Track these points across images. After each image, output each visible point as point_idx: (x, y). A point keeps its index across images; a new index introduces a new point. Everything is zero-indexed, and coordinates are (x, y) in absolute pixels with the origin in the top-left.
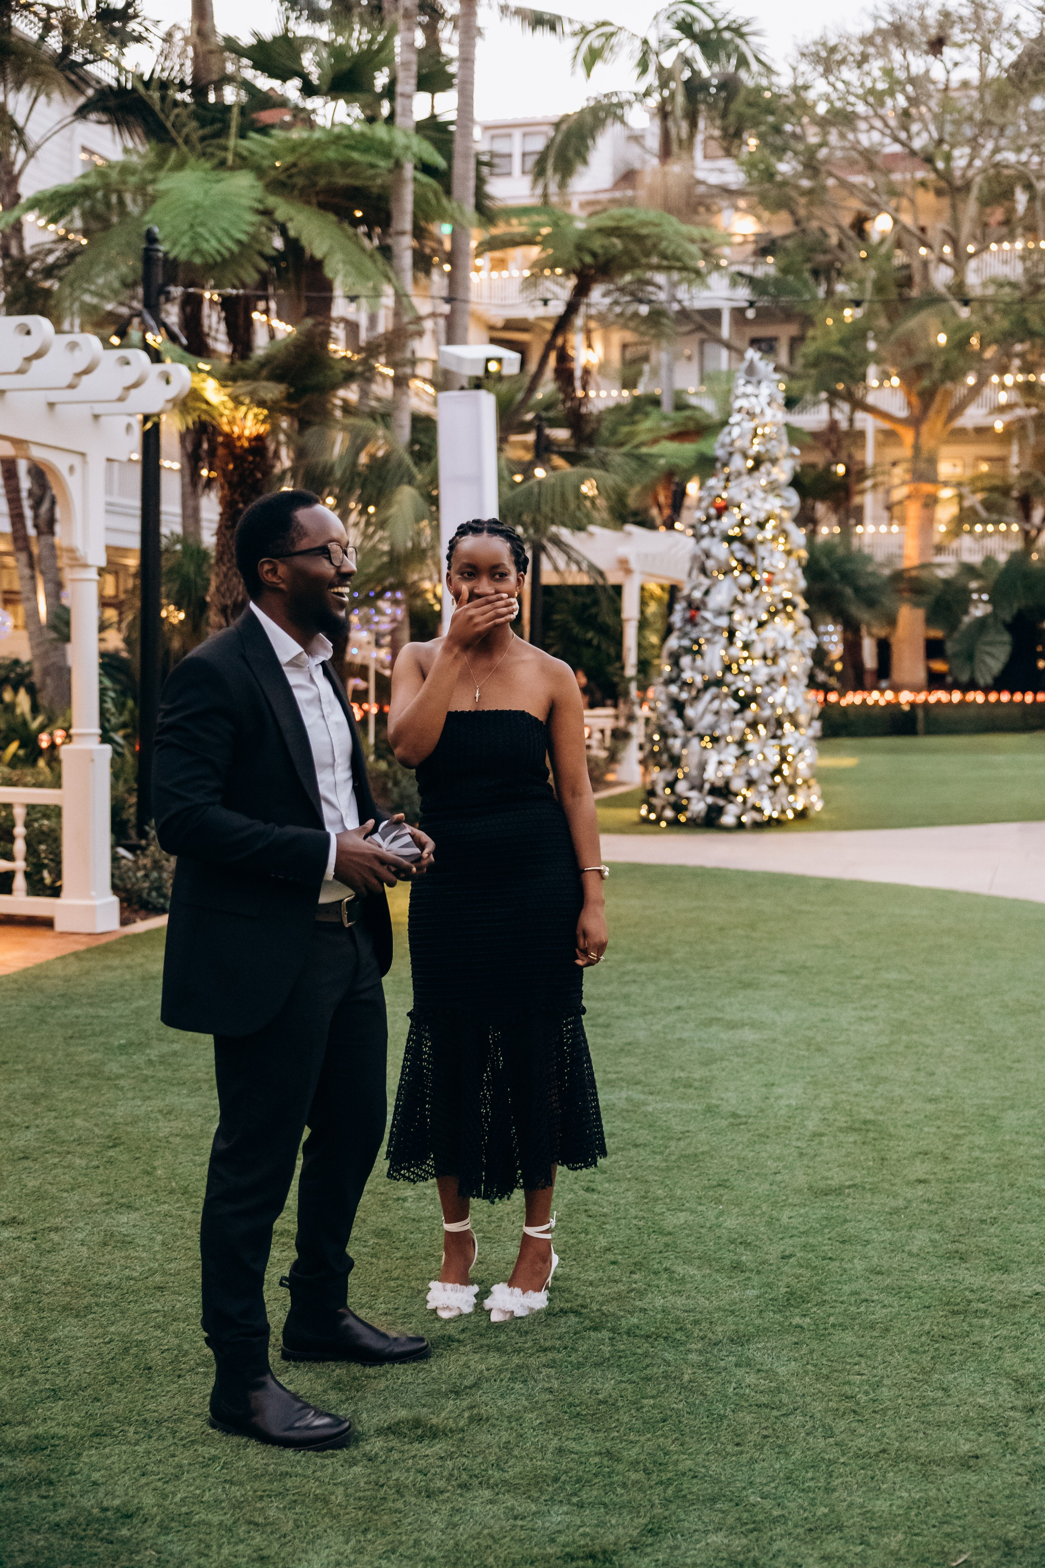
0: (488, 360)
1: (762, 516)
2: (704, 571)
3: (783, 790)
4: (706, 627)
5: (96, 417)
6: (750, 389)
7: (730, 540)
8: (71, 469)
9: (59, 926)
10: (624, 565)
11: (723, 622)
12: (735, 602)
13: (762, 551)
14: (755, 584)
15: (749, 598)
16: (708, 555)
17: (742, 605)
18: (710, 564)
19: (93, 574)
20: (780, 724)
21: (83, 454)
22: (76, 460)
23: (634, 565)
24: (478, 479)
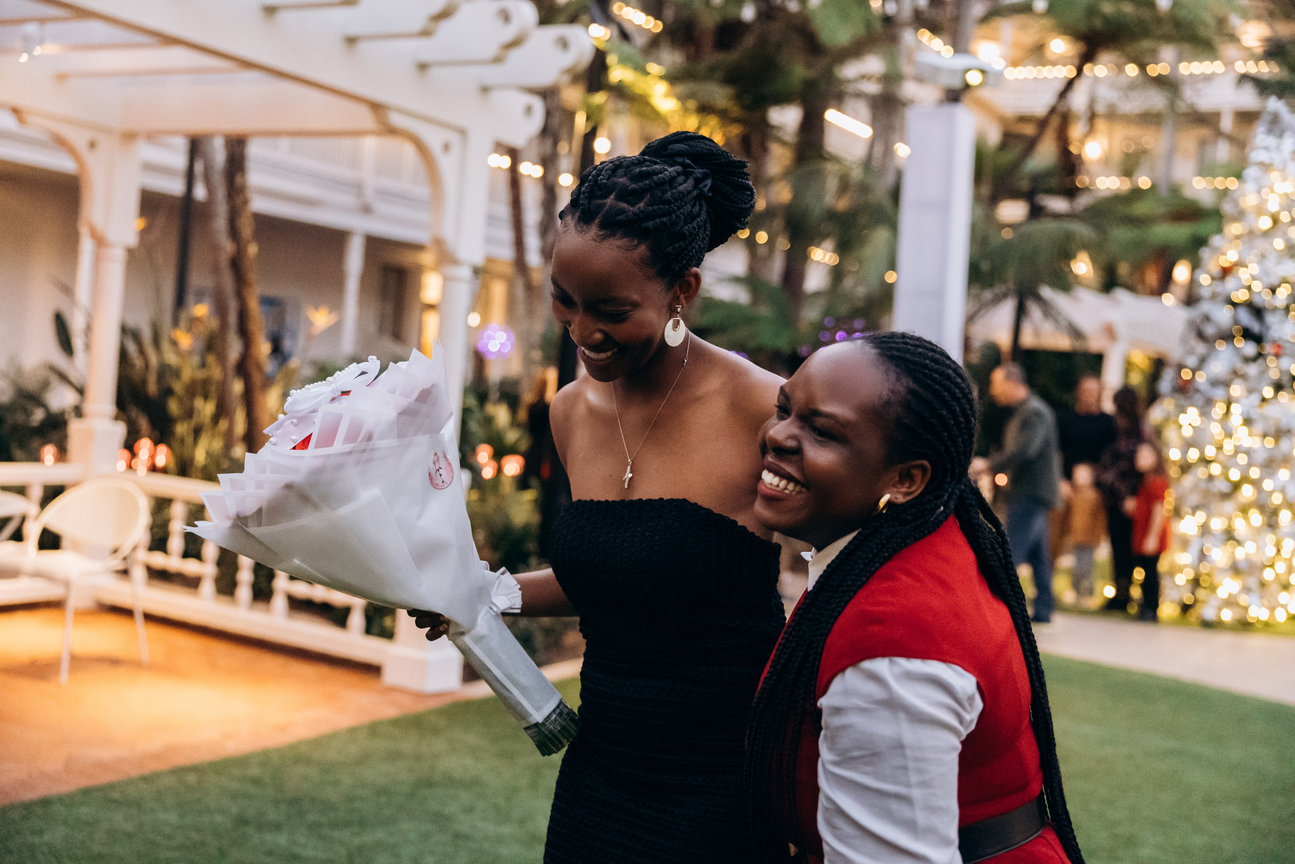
0: (968, 70)
1: (1274, 281)
2: (1201, 336)
3: (1274, 588)
4: (1198, 397)
5: (485, 90)
6: (1271, 141)
7: (1235, 305)
8: (446, 147)
9: (390, 676)
10: (1110, 332)
11: (1219, 393)
12: (1236, 374)
13: (1270, 319)
14: (1260, 356)
15: (1252, 370)
16: (1207, 318)
17: (1244, 377)
18: (1210, 330)
19: (465, 272)
20: (1275, 513)
21: (462, 132)
22: (454, 138)
23: (1121, 329)
24: (944, 207)
